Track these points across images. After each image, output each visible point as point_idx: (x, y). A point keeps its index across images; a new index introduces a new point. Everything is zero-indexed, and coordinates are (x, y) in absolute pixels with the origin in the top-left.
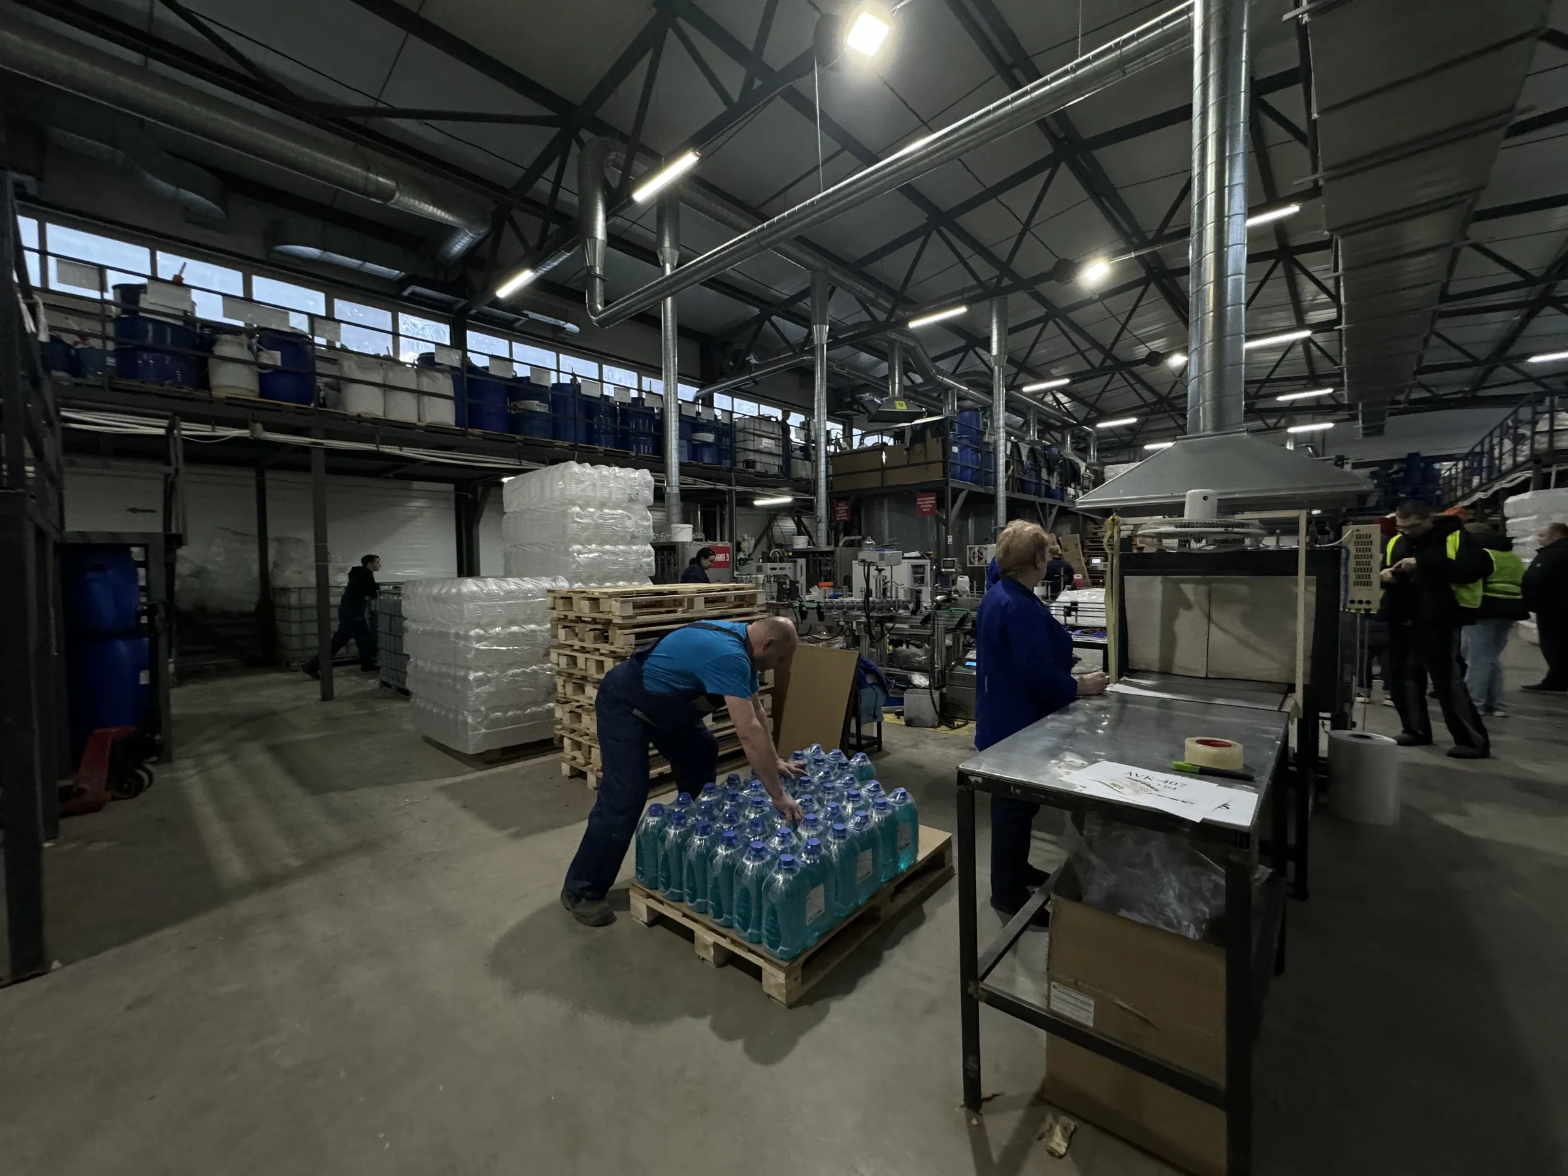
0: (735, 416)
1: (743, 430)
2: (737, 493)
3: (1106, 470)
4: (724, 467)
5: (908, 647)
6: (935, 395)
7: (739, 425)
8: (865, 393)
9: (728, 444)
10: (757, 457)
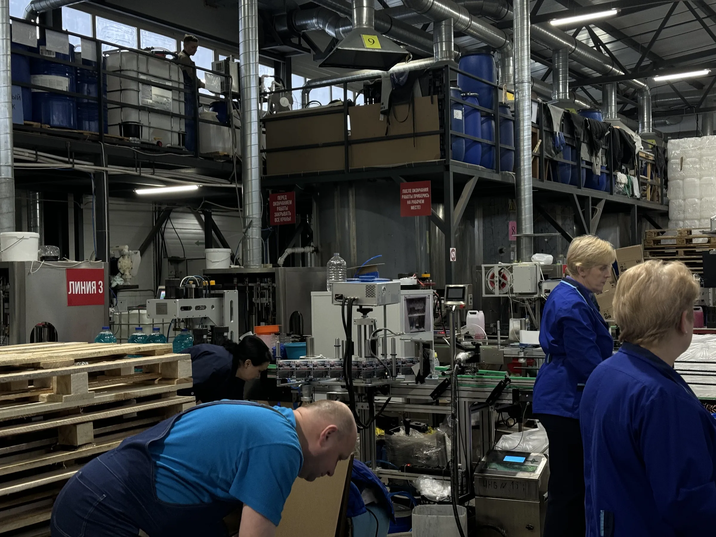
0: (105, 48)
1: (119, 72)
2: (110, 177)
3: (669, 146)
4: (86, 133)
5: (407, 432)
6: (420, 26)
7: (112, 63)
8: (311, 18)
9: (94, 94)
10: (144, 118)
